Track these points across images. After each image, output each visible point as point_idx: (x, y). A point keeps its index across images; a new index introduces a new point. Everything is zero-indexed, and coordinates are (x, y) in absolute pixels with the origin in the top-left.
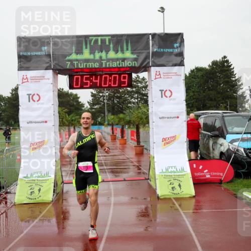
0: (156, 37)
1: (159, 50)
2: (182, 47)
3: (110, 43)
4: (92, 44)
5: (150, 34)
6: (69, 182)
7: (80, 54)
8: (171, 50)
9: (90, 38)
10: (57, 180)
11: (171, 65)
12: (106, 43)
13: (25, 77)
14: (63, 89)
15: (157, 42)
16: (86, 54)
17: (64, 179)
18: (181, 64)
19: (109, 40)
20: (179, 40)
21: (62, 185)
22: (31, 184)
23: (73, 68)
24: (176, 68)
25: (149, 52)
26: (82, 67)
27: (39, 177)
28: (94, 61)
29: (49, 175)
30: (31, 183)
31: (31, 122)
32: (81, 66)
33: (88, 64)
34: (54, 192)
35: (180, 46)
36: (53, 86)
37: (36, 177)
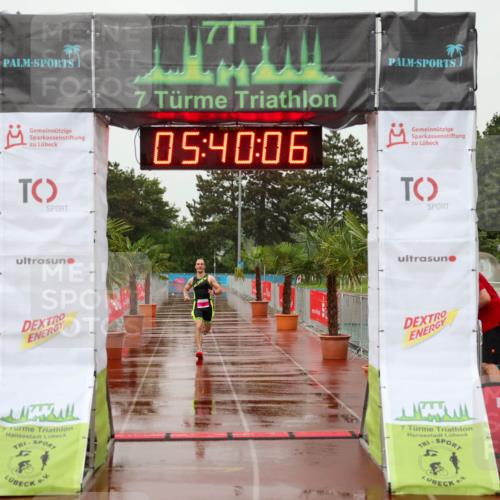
0: (396, 26)
1: (401, 63)
2: (470, 54)
3: (260, 38)
4: (210, 41)
5: (379, 15)
6: (130, 436)
7: (175, 70)
8: (438, 63)
9: (206, 23)
10: (96, 429)
11: (437, 106)
12: (248, 39)
13: (15, 131)
14: (116, 165)
15: (397, 38)
16: (192, 71)
17: (116, 428)
18: (467, 103)
19: (260, 32)
20: (462, 34)
21: (109, 445)
22: (22, 440)
23: (155, 109)
24: (452, 114)
25: (374, 69)
26: (180, 106)
27: (44, 419)
28: (214, 90)
29: (75, 415)
30: (20, 436)
31: (26, 260)
32: (176, 103)
33: (196, 98)
34: (87, 465)
35: (465, 52)
36: (96, 158)
37: (35, 419)
